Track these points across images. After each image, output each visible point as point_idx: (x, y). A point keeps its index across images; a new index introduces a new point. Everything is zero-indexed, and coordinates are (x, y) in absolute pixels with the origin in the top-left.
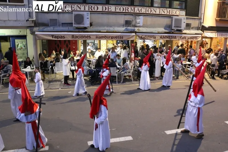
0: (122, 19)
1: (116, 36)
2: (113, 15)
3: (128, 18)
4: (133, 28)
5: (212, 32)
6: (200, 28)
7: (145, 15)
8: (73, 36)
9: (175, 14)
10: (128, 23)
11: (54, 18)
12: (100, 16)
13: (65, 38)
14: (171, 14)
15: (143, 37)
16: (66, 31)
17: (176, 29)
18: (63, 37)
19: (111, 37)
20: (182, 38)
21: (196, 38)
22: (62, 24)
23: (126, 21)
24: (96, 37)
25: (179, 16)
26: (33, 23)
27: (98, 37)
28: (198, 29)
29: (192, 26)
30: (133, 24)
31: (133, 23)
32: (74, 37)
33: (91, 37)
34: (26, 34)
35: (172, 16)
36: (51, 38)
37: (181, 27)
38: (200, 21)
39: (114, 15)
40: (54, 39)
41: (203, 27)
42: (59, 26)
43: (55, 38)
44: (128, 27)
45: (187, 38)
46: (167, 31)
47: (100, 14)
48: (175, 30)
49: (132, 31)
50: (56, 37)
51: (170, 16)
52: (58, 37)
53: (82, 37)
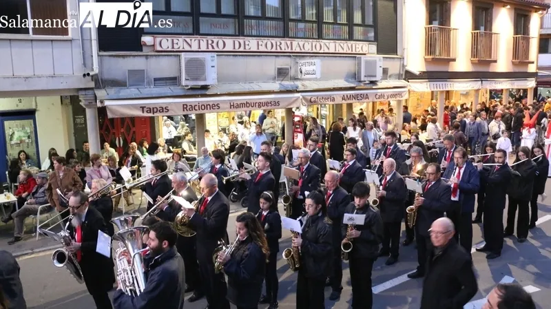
0: (272, 65)
1: (266, 101)
2: (254, 57)
3: (283, 62)
4: (292, 83)
5: (421, 82)
6: (402, 75)
7: (312, 56)
8: (185, 106)
9: (361, 52)
10: (282, 73)
11: (137, 68)
12: (231, 60)
13: (168, 110)
14: (354, 52)
15: (313, 100)
16: (169, 95)
17: (367, 80)
18: (165, 110)
19: (257, 104)
20: (377, 97)
21: (400, 94)
22: (155, 80)
23: (279, 69)
24: (231, 106)
25: (367, 55)
26: (92, 80)
27: (233, 105)
28: (399, 77)
29: (389, 74)
30: (292, 75)
31: (292, 73)
32: (188, 108)
33: (220, 105)
34: (34, 107)
35: (357, 56)
36: (138, 113)
37: (375, 76)
38: (402, 62)
39: (256, 57)
40: (146, 115)
41: (407, 72)
42: (149, 84)
43: (147, 112)
44: (282, 80)
45: (386, 97)
46: (352, 85)
47: (232, 57)
48: (368, 82)
49: (294, 88)
50: (150, 110)
51: (353, 56)
52: (155, 110)
53: (203, 107)
